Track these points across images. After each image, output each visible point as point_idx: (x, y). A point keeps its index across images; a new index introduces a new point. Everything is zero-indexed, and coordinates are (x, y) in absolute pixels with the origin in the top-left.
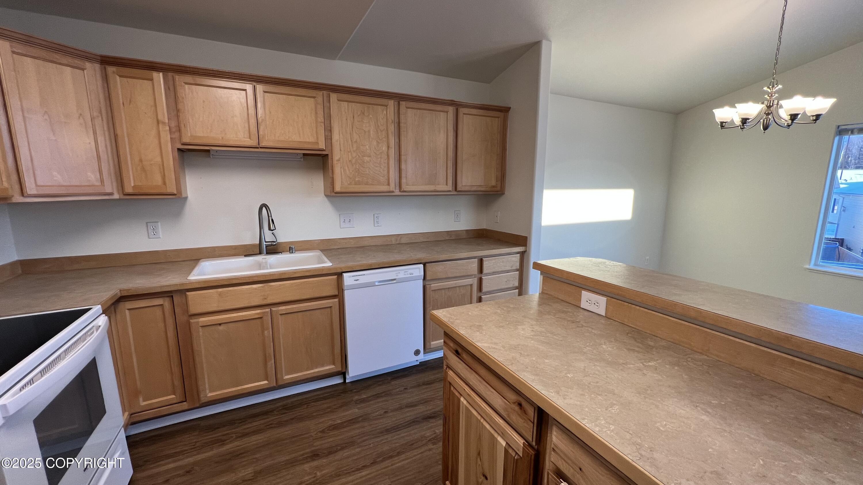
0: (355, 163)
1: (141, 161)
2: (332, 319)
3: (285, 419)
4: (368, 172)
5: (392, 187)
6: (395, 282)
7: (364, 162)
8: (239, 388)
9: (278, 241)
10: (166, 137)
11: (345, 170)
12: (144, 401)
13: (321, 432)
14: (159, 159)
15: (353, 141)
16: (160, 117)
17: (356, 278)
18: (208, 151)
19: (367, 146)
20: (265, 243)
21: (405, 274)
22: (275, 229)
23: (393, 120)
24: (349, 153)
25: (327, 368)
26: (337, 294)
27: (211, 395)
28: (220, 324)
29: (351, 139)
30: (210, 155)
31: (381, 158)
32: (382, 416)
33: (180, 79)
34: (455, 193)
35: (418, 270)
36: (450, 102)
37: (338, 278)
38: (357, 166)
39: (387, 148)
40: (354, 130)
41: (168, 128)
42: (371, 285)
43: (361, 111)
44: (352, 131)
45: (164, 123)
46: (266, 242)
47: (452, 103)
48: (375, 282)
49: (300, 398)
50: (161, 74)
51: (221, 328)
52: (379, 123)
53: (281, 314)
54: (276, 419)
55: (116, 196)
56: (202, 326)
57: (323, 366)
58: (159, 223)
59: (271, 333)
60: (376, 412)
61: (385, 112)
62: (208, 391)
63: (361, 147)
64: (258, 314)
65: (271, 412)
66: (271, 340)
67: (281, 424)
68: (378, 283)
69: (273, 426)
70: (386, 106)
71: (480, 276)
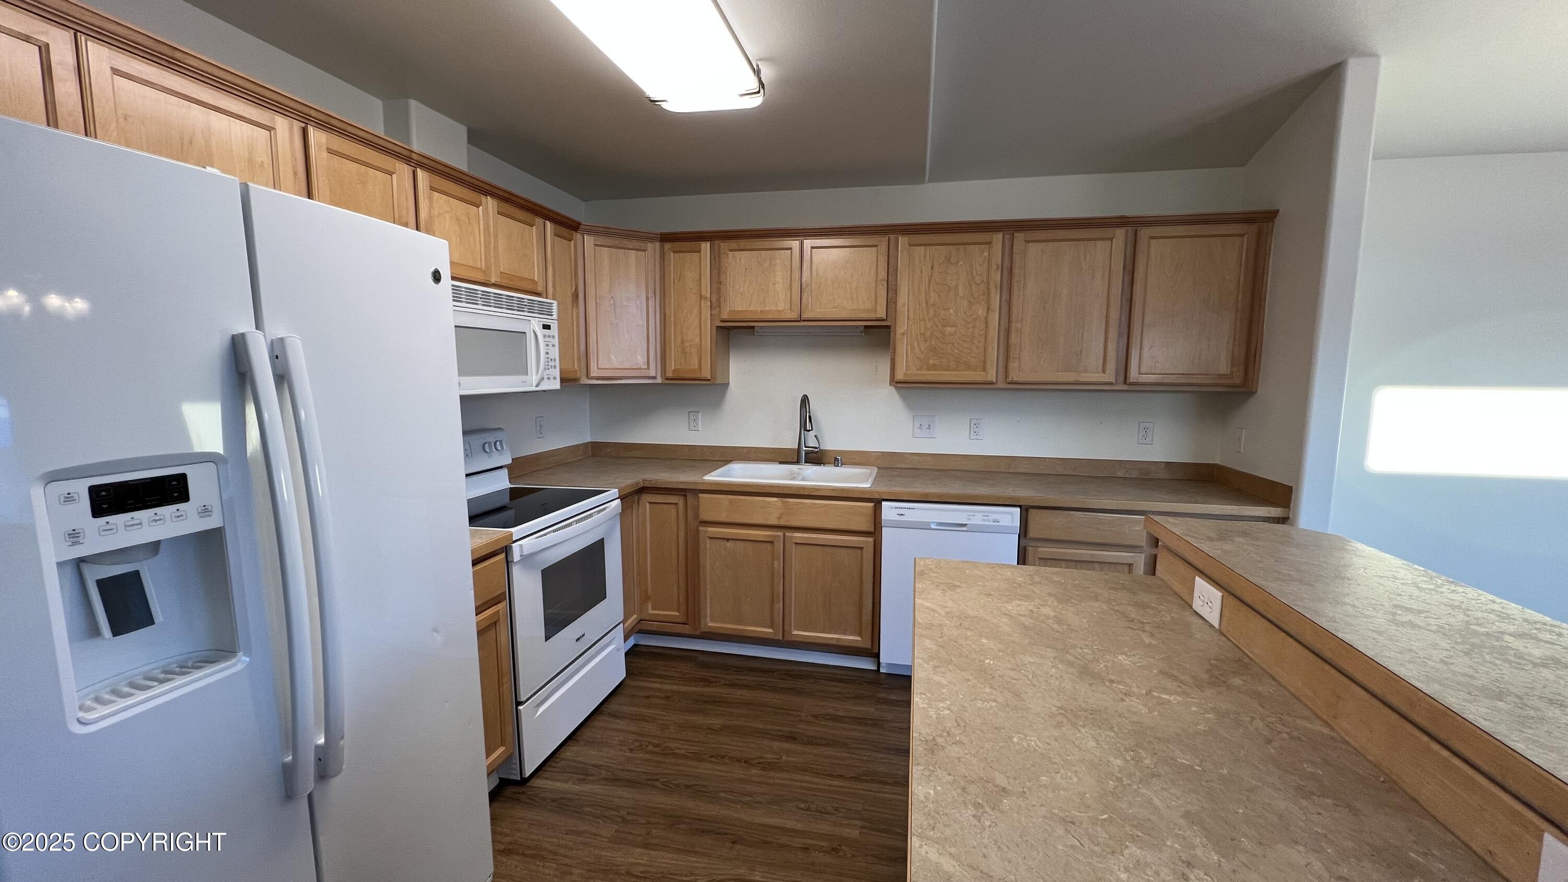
0: (930, 337)
1: (682, 342)
2: (862, 566)
3: (783, 686)
4: (949, 351)
5: (991, 376)
6: (964, 529)
7: (946, 335)
8: (741, 627)
9: (822, 448)
10: (706, 313)
11: (913, 348)
12: (653, 609)
13: (813, 716)
14: (697, 340)
15: (929, 304)
16: (703, 293)
17: (901, 511)
18: (753, 327)
19: (952, 311)
20: (804, 449)
21: (984, 520)
22: (812, 430)
23: (1000, 264)
24: (921, 322)
25: (852, 638)
26: (873, 530)
27: (711, 624)
28: (728, 540)
29: (926, 300)
30: (754, 331)
31: (974, 327)
32: (902, 731)
33: (724, 245)
34: (1125, 387)
35: (1011, 517)
36: (1119, 220)
37: (875, 507)
38: (933, 341)
39: (985, 312)
40: (931, 286)
41: (709, 304)
42: (925, 527)
43: (946, 256)
44: (929, 288)
45: (706, 298)
46: (806, 447)
47: (1122, 222)
48: (929, 523)
49: (811, 669)
50: (709, 244)
51: (729, 544)
52: (974, 271)
53: (796, 543)
54: (772, 682)
55: (659, 380)
56: (711, 538)
57: (844, 633)
58: (700, 414)
59: (782, 566)
60: (899, 722)
61: (986, 254)
62: (708, 619)
63: (942, 312)
64: (769, 536)
65: (772, 672)
66: (782, 575)
67: (773, 689)
68: (937, 525)
69: (766, 688)
70: (989, 243)
71: (1154, 551)
